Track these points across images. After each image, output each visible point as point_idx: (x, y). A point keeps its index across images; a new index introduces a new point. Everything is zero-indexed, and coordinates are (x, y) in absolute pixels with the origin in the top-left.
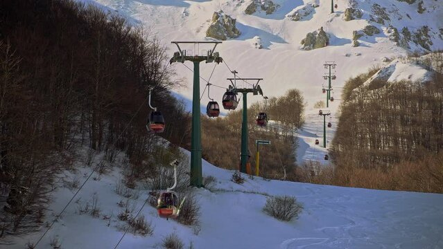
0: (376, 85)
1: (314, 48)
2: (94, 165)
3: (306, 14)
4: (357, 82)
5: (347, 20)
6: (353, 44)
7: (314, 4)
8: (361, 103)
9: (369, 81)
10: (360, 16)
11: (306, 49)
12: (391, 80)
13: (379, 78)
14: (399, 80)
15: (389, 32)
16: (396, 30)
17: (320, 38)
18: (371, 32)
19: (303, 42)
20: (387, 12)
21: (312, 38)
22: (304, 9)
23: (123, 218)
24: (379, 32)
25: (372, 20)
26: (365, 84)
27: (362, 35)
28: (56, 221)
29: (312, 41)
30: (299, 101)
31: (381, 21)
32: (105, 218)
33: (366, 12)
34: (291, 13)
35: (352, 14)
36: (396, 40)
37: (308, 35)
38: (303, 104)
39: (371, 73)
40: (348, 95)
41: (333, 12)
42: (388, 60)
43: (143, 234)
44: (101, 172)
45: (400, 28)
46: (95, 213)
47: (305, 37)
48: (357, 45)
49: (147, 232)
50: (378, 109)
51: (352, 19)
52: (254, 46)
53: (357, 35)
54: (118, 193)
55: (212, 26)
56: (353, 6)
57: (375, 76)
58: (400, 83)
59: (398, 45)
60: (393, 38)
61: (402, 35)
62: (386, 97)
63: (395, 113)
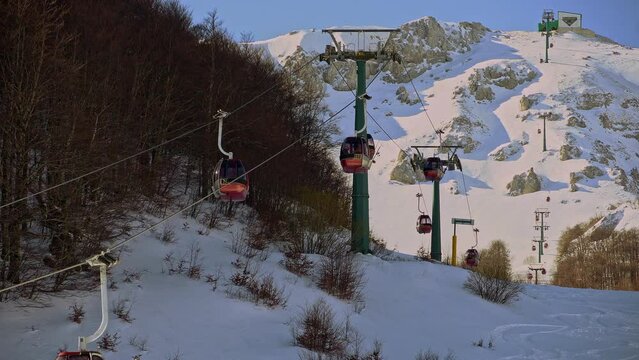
0: (600, 235)
1: (522, 193)
2: (201, 216)
3: (513, 153)
4: (577, 231)
5: (563, 160)
6: (570, 188)
7: (522, 140)
8: (581, 257)
9: (590, 231)
10: (579, 155)
11: (513, 195)
12: (618, 228)
13: (603, 226)
14: (628, 228)
15: (614, 174)
16: (623, 171)
17: (530, 181)
18: (592, 173)
19: (509, 186)
20: (611, 150)
21: (519, 181)
22: (510, 146)
23: (238, 281)
24: (601, 174)
25: (594, 159)
26: (586, 234)
27: (582, 178)
28: (127, 280)
29: (519, 186)
30: (505, 255)
31: (604, 161)
32: (210, 280)
33: (586, 150)
34: (495, 152)
35: (569, 153)
36: (623, 184)
37: (515, 178)
38: (509, 258)
39: (593, 222)
40: (565, 247)
41: (545, 150)
42: (613, 208)
43: (271, 305)
44: (212, 226)
45: (628, 169)
46: (194, 273)
47: (510, 180)
48: (575, 189)
49: (276, 303)
50: (603, 262)
51: (569, 158)
52: (449, 191)
53: (575, 178)
54: (235, 250)
55: (397, 167)
56: (570, 142)
57: (598, 224)
58: (629, 232)
59: (626, 189)
60: (620, 181)
61: (630, 178)
62: (612, 250)
63: (624, 269)
